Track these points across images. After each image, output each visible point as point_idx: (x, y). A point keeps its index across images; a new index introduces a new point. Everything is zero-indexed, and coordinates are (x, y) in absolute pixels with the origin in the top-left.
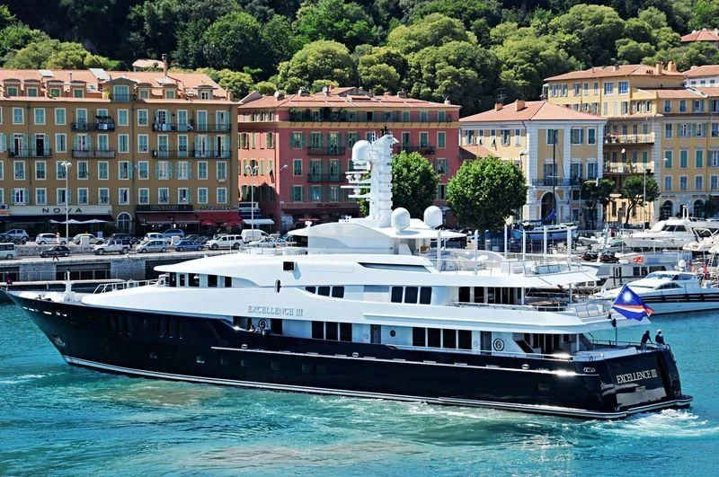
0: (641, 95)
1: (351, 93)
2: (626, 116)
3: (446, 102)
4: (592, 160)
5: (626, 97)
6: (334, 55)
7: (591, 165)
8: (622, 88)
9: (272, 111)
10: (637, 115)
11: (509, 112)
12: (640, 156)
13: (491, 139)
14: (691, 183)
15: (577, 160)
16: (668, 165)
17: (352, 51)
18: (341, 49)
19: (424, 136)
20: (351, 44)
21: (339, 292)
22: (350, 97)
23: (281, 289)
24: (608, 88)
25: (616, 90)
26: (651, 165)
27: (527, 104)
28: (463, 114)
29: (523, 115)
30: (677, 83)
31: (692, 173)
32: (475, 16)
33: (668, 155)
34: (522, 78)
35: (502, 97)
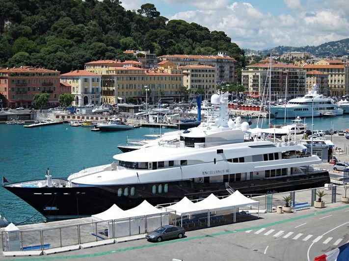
0: (111, 68)
1: (29, 67)
2: (107, 74)
3: (56, 70)
4: (97, 87)
5: (107, 69)
6: (25, 56)
7: (97, 88)
8: (106, 67)
9: (5, 73)
10: (110, 74)
11: (74, 73)
12: (111, 85)
13: (69, 80)
14: (125, 93)
15: (93, 87)
16: (119, 88)
17: (30, 55)
18: (27, 54)
19: (50, 80)
20: (30, 53)
21: (242, 160)
22: (28, 69)
23: (216, 162)
24: (103, 67)
25: (104, 67)
26: (114, 88)
27: (80, 71)
28: (61, 74)
29: (78, 74)
30: (121, 65)
31: (125, 91)
32: (65, 46)
33: (119, 85)
34: (80, 63)
35: (73, 69)
